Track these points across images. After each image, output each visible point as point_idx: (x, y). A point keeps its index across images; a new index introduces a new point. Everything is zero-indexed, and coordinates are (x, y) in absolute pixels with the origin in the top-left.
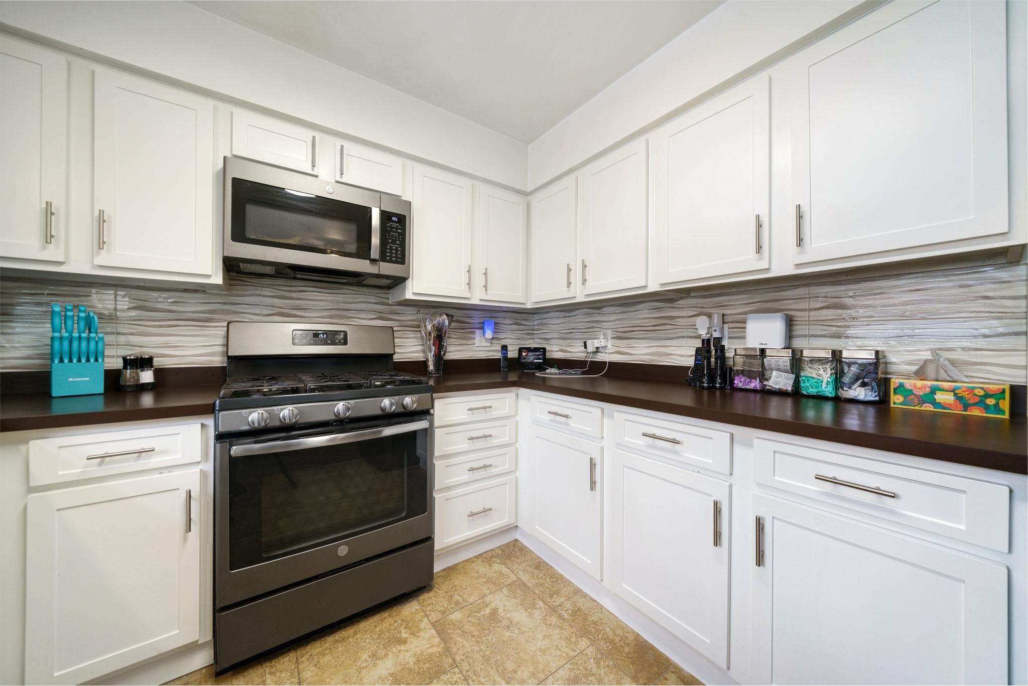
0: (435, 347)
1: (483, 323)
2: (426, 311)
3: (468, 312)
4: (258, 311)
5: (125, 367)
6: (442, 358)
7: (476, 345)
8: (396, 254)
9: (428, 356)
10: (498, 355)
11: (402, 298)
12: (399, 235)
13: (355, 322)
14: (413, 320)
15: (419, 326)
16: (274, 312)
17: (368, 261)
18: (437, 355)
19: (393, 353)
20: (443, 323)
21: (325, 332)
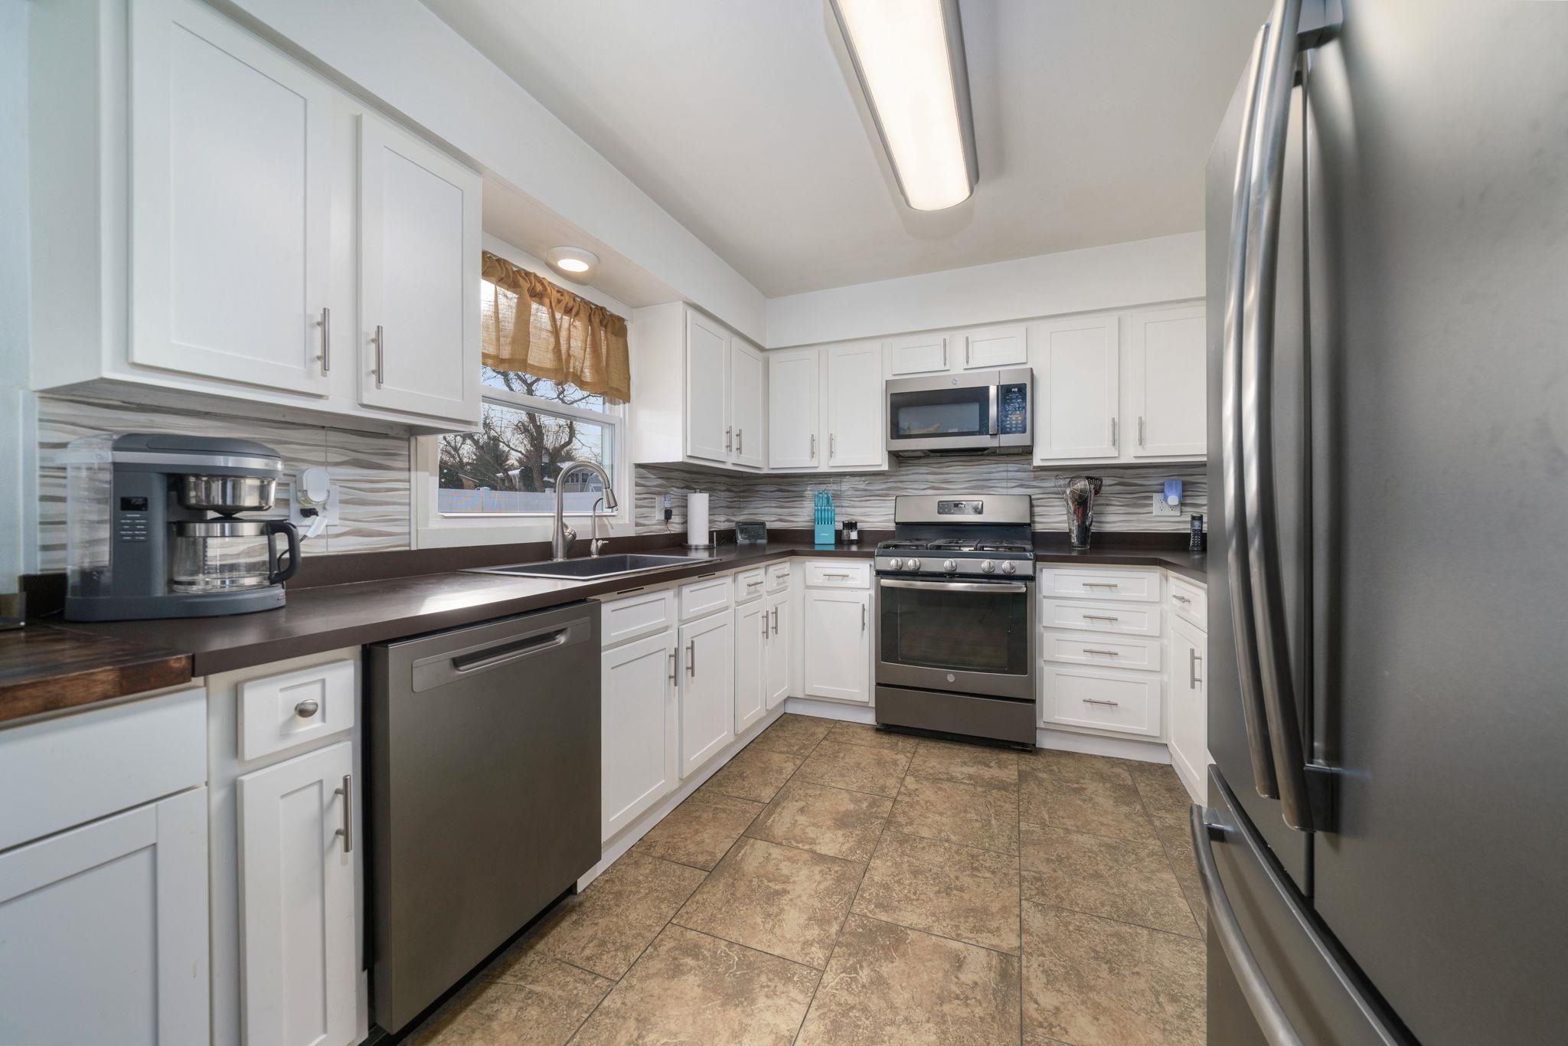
0: (1079, 516)
1: (1163, 484)
4: (916, 486)
5: (844, 528)
6: (1089, 530)
7: (1154, 514)
8: (1018, 424)
9: (1071, 526)
10: (1185, 528)
14: (1051, 486)
15: (1058, 493)
17: (989, 436)
18: (1081, 525)
19: (1034, 521)
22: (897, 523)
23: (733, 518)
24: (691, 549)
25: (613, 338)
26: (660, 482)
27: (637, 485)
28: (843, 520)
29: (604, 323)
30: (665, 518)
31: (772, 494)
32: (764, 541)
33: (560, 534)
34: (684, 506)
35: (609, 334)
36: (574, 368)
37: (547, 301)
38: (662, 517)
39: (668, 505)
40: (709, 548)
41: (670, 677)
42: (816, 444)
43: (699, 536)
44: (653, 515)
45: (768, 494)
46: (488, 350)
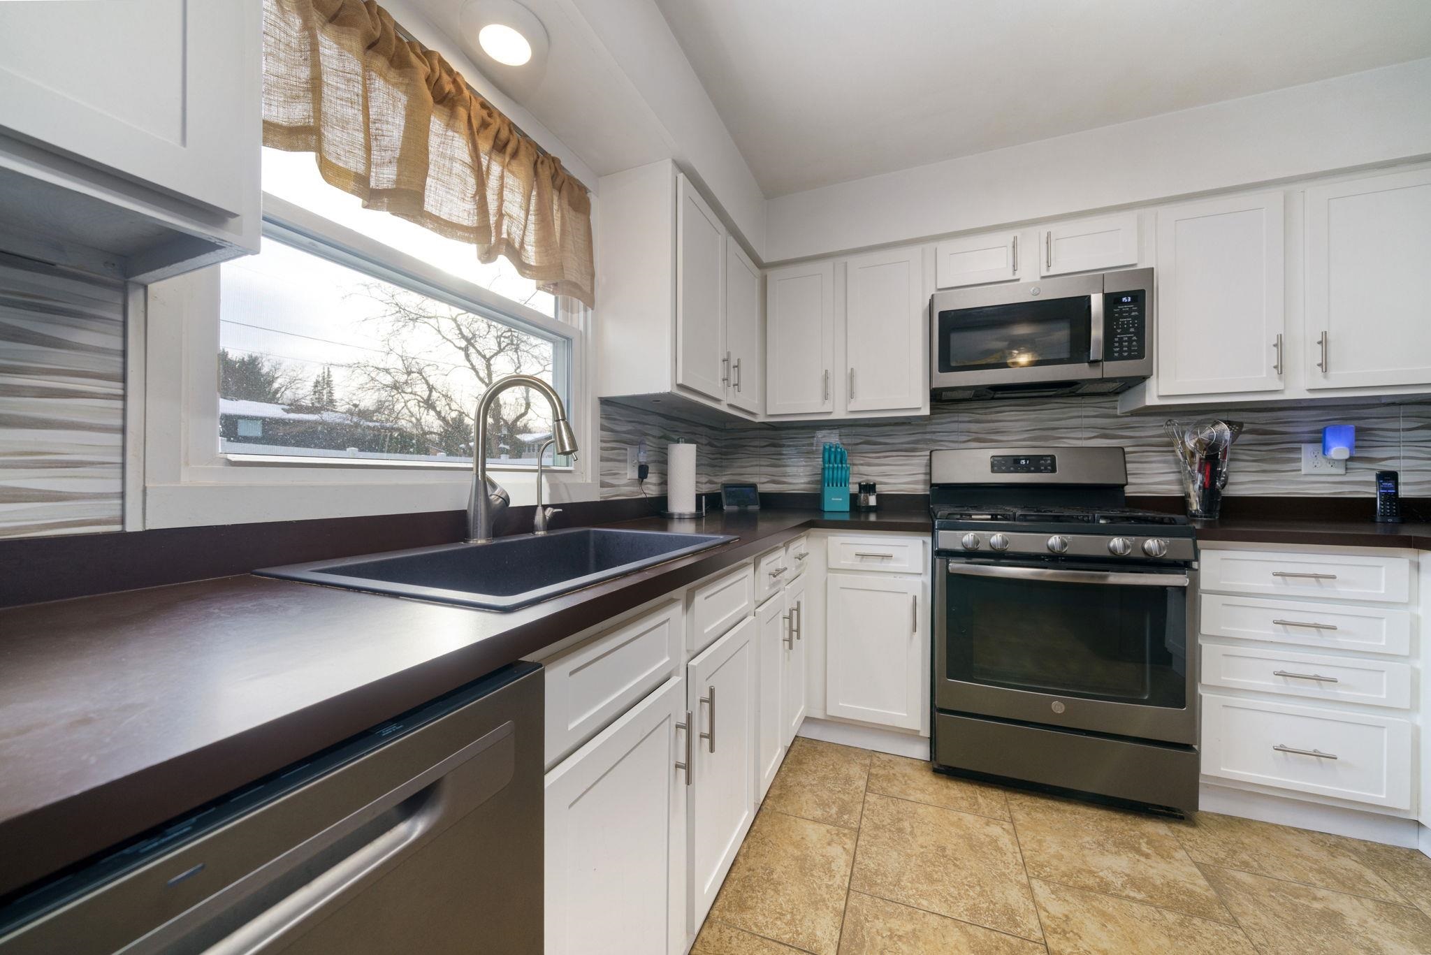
0: (1204, 474)
1: (1323, 431)
2: (1185, 419)
3: (1280, 414)
4: (954, 438)
5: (860, 492)
6: (1219, 493)
7: (1303, 472)
8: (1129, 347)
9: (1188, 488)
10: (1371, 492)
11: (1141, 406)
12: (1133, 320)
13: (1065, 443)
14: (1159, 436)
15: (1171, 444)
16: (970, 438)
17: (1087, 364)
18: (1207, 486)
19: (1125, 483)
20: (1221, 434)
21: (1027, 458)
22: (932, 485)
23: (715, 479)
24: (673, 518)
25: (570, 214)
26: (629, 427)
27: (603, 428)
28: (859, 480)
29: (558, 182)
30: (639, 477)
31: (762, 450)
32: (756, 508)
33: (482, 497)
34: (663, 462)
35: (566, 206)
36: (509, 234)
37: (462, 112)
38: (636, 475)
39: (643, 459)
40: (697, 518)
41: (677, 766)
42: (830, 382)
43: (683, 500)
44: (623, 472)
45: (758, 449)
46: (346, 163)
